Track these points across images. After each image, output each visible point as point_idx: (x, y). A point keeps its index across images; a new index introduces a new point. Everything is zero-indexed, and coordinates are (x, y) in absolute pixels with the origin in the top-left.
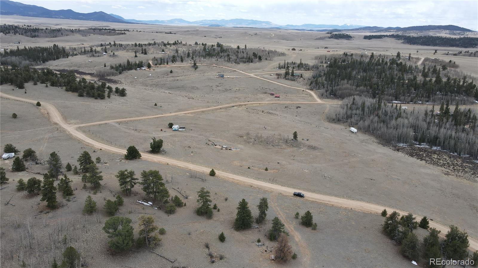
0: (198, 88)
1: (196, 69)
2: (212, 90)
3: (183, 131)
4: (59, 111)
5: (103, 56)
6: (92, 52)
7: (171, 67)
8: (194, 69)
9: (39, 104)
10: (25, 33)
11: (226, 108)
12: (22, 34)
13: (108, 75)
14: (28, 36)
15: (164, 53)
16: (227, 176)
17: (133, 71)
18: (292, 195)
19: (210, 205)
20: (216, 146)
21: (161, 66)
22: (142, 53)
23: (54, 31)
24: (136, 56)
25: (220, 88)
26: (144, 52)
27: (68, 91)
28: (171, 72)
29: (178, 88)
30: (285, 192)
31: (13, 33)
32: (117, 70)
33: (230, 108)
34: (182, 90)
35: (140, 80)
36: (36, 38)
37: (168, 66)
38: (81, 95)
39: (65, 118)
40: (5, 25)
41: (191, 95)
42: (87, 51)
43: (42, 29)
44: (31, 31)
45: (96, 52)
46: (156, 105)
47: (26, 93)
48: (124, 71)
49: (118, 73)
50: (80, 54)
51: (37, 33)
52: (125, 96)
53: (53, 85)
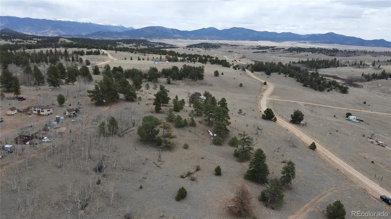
9: (265, 84)
27: (298, 81)
35: (383, 87)
36: (333, 57)
42: (357, 64)
43: (341, 51)
44: (332, 52)
45: (364, 65)
46: (365, 103)
47: (268, 77)
48: (373, 79)
49: (366, 80)
50: (350, 66)
51: (336, 53)
52: (346, 94)
53: (290, 76)
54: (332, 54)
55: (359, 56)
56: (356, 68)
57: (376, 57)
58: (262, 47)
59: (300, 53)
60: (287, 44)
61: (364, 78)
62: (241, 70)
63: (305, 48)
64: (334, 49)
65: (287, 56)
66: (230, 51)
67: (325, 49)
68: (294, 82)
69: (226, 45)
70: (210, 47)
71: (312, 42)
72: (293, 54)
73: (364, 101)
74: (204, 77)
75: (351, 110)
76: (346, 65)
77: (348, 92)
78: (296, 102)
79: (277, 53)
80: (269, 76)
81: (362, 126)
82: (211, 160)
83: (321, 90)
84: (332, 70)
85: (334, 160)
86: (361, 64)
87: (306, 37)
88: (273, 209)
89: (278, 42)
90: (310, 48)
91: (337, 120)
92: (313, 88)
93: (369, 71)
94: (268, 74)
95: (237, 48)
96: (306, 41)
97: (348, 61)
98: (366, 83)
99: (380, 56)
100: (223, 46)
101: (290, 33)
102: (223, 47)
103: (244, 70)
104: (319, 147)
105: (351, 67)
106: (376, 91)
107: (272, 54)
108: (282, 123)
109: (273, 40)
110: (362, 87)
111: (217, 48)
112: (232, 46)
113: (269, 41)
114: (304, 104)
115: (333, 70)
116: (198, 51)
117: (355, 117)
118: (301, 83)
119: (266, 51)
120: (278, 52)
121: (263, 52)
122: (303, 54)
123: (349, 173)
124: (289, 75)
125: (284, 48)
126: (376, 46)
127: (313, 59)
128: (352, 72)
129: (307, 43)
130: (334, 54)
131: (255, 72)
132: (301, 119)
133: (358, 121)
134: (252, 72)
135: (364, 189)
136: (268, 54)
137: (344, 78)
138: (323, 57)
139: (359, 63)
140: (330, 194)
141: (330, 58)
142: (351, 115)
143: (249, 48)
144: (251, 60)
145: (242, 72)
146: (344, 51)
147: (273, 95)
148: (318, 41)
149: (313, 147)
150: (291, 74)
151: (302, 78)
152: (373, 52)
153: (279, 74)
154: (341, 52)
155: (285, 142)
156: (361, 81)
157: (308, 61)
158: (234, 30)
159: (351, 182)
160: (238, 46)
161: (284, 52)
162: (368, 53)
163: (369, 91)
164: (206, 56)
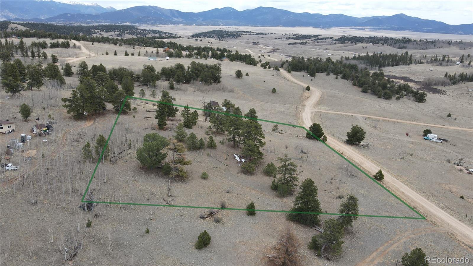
4: (321, 97)
9: (308, 89)
27: (355, 85)
36: (402, 49)
38: (365, 91)
39: (320, 103)
42: (438, 59)
43: (415, 41)
44: (401, 42)
45: (448, 61)
46: (449, 115)
47: (312, 80)
48: (461, 81)
49: (451, 83)
50: (427, 62)
51: (407, 44)
52: (423, 102)
53: (343, 78)
54: (402, 45)
55: (441, 49)
56: (437, 66)
57: (464, 49)
58: (300, 36)
59: (356, 44)
60: (337, 32)
61: (448, 81)
62: (273, 69)
63: (363, 37)
64: (405, 38)
65: (337, 49)
66: (254, 43)
67: (392, 39)
68: (349, 86)
69: (249, 33)
70: (225, 36)
71: (373, 28)
72: (345, 46)
73: (449, 113)
74: (221, 79)
75: (430, 126)
76: (422, 61)
77: (425, 100)
78: (352, 114)
79: (323, 45)
80: (313, 78)
81: (445, 148)
82: (240, 195)
83: (388, 97)
84: (401, 69)
85: (409, 194)
86: (444, 60)
87: (364, 21)
88: (328, 259)
89: (323, 28)
90: (371, 38)
91: (410, 140)
92: (376, 95)
93: (456, 70)
94: (312, 74)
95: (265, 38)
96: (363, 27)
97: (426, 56)
98: (451, 87)
99: (470, 49)
100: (245, 34)
101: (341, 15)
102: (245, 37)
103: (277, 69)
104: (388, 177)
105: (429, 65)
106: (465, 98)
107: (316, 45)
108: (334, 143)
109: (316, 25)
110: (445, 93)
111: (237, 38)
112: (257, 34)
113: (311, 27)
114: (363, 117)
115: (403, 69)
116: (209, 42)
117: (436, 135)
118: (359, 88)
119: (306, 42)
120: (324, 43)
121: (302, 43)
122: (360, 45)
123: (429, 212)
124: (341, 76)
125: (333, 37)
126: (465, 34)
127: (375, 52)
128: (431, 71)
129: (365, 29)
130: (404, 45)
131: (294, 73)
132: (361, 138)
133: (440, 141)
134: (289, 72)
135: (451, 234)
136: (309, 45)
137: (419, 80)
138: (388, 50)
139: (441, 59)
140: (404, 240)
141: (400, 52)
142: (431, 133)
143: (281, 38)
144: (286, 55)
145: (275, 72)
146: (419, 40)
147: (319, 105)
148: (381, 27)
149: (379, 177)
150: (345, 74)
151: (360, 80)
152: (460, 43)
153: (328, 75)
154: (415, 43)
155: (341, 170)
156: (443, 84)
157: (368, 55)
158: (260, 10)
159: (434, 224)
160: (266, 35)
161: (332, 42)
162: (454, 43)
163: (456, 98)
164: (220, 49)
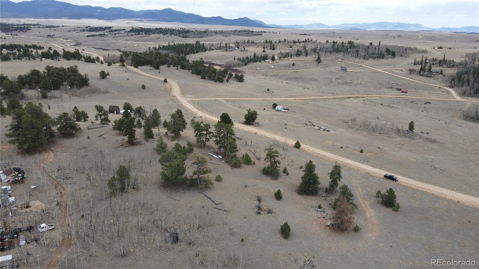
0: (316, 80)
1: (319, 63)
2: (330, 82)
3: (286, 112)
4: (180, 87)
5: (235, 51)
6: (227, 48)
7: (295, 60)
8: (317, 63)
9: (165, 81)
10: (179, 34)
11: (341, 99)
12: (176, 35)
13: (234, 66)
14: (180, 37)
15: (292, 49)
16: (312, 150)
17: (258, 63)
18: (383, 177)
19: (279, 167)
20: (314, 126)
21: (284, 59)
22: (270, 49)
23: (201, 32)
24: (264, 51)
25: (339, 81)
26: (272, 47)
27: (194, 74)
28: (293, 65)
29: (296, 79)
30: (375, 173)
31: (169, 34)
32: (243, 62)
33: (345, 99)
34: (300, 80)
35: (262, 71)
36: (186, 38)
37: (291, 59)
38: (203, 78)
39: (183, 93)
40: (166, 28)
41: (308, 86)
42: (222, 46)
45: (229, 48)
46: (268, 90)
48: (250, 63)
49: (244, 64)
52: (243, 82)
54: (185, 35)
56: (225, 51)
58: (93, 28)
59: (150, 35)
63: (151, 29)
69: (38, 26)
76: (212, 48)
78: (215, 99)
83: (221, 81)
92: (213, 80)
95: (58, 30)
97: (210, 44)
98: (244, 67)
99: (230, 36)
105: (219, 51)
115: (204, 56)
119: (104, 34)
121: (101, 35)
122: (153, 36)
124: (180, 67)
130: (186, 34)
134: (136, 67)
139: (225, 46)
143: (75, 30)
150: (183, 65)
156: (239, 65)
157: (170, 45)
